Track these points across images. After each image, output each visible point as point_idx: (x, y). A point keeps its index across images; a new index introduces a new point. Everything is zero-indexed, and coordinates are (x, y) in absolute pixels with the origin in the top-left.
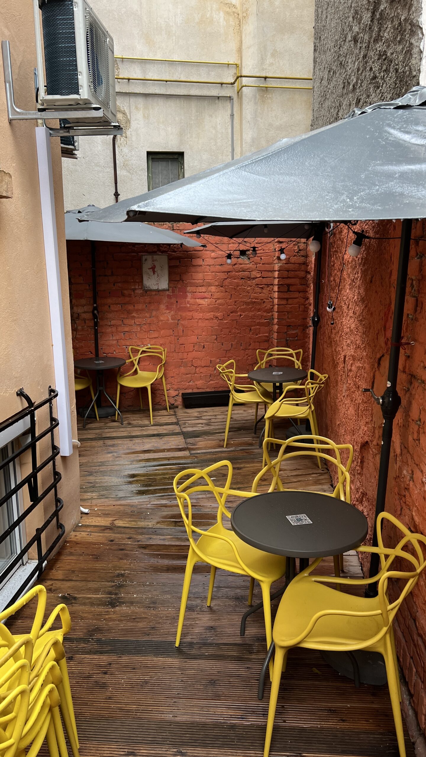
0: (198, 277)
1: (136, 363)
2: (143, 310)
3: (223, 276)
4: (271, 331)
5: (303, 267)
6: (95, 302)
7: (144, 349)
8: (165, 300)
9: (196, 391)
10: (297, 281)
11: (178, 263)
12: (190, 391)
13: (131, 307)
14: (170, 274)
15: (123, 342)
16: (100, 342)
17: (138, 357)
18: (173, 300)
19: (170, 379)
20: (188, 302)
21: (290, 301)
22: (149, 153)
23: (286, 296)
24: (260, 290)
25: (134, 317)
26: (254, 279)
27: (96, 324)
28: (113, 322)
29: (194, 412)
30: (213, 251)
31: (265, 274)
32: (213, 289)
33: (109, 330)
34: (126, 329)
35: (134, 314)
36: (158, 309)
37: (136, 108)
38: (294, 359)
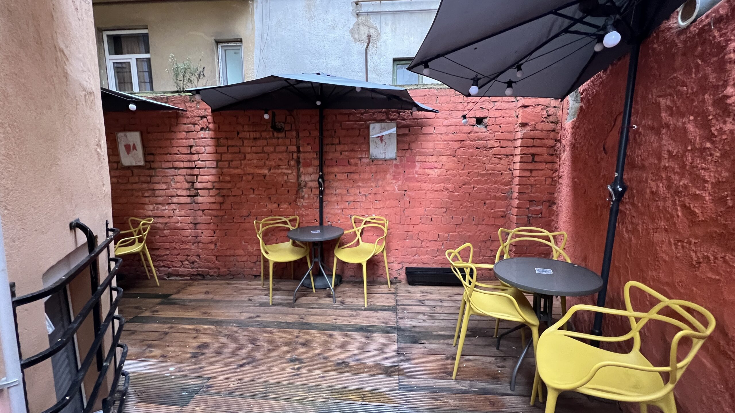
0: (428, 146)
1: (358, 234)
2: (369, 179)
3: (457, 145)
4: (509, 206)
5: (552, 135)
6: (321, 170)
7: (368, 219)
8: (392, 170)
9: (421, 266)
10: (544, 150)
11: (406, 131)
12: (414, 266)
13: (356, 177)
14: (398, 142)
15: (348, 212)
16: (325, 210)
17: (360, 228)
18: (401, 170)
19: (393, 252)
20: (417, 172)
21: (534, 173)
22: (395, 60)
23: (530, 166)
24: (497, 161)
25: (359, 187)
26: (491, 148)
27: (322, 193)
28: (338, 191)
29: (418, 291)
30: (446, 119)
31: (504, 144)
32: (444, 159)
33: (334, 199)
34: (352, 198)
35: (360, 184)
36: (384, 179)
37: (386, 24)
38: (552, 244)
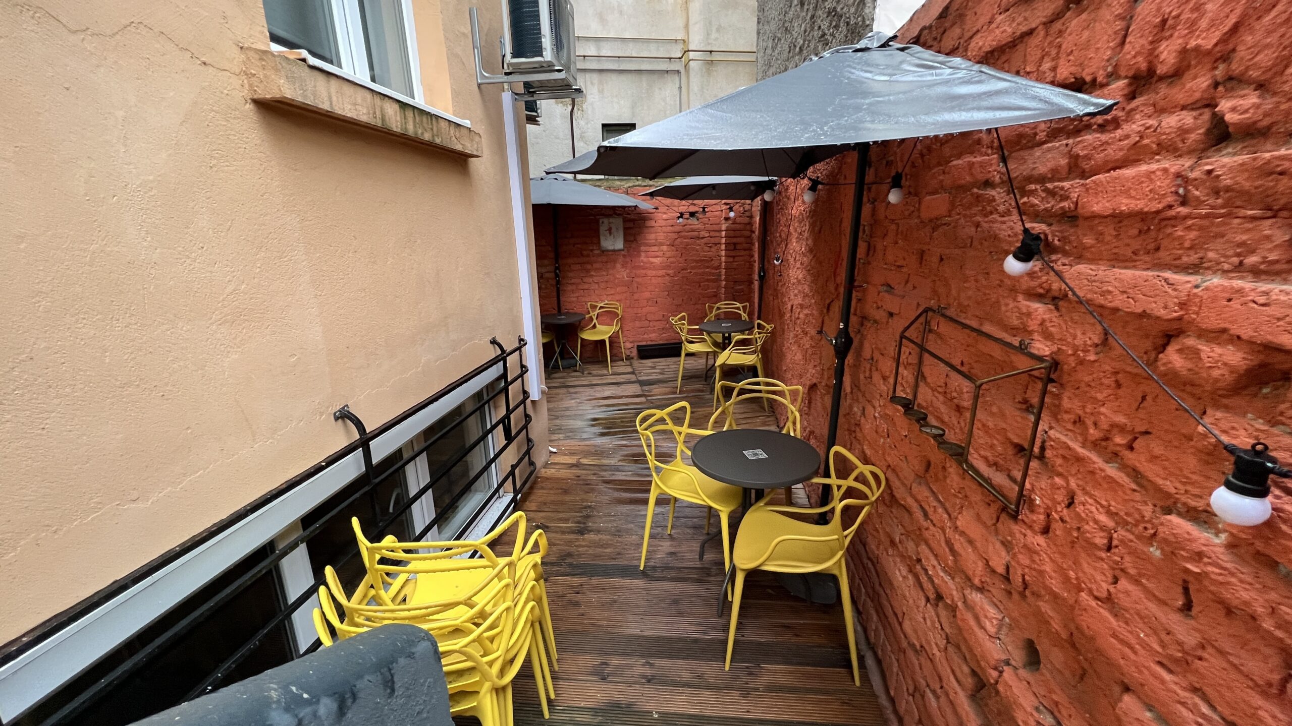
0: (651, 237)
1: (594, 318)
2: (601, 269)
3: (675, 236)
4: (719, 287)
5: (748, 227)
6: (557, 262)
7: (602, 305)
8: (621, 259)
9: (649, 343)
10: (742, 240)
11: (631, 225)
12: (644, 343)
13: (589, 267)
14: (625, 235)
15: (583, 299)
16: (562, 299)
17: (596, 313)
18: (628, 259)
19: (626, 333)
20: (642, 261)
21: (736, 259)
22: (604, 126)
23: (733, 253)
24: (708, 249)
25: (592, 276)
26: (703, 238)
27: (558, 282)
28: (573, 281)
29: (649, 362)
30: (665, 213)
31: (712, 234)
32: (665, 248)
33: (570, 288)
34: (586, 287)
35: (592, 273)
36: (614, 268)
37: (592, 83)
38: (741, 312)
